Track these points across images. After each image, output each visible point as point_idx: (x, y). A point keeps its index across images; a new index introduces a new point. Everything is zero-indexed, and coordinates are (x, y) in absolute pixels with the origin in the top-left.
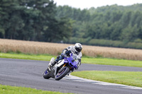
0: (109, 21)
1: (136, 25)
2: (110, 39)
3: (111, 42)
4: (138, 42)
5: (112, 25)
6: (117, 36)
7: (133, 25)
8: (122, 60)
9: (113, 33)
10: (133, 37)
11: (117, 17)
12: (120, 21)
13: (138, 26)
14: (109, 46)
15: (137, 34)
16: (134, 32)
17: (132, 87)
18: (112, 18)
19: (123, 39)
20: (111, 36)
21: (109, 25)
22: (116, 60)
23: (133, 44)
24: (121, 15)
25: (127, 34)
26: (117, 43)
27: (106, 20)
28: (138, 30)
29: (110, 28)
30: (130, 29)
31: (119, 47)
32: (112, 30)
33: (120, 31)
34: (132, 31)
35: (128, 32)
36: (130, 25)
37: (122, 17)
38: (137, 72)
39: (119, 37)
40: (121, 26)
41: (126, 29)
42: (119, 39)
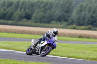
0: (4, 7)
1: (23, 10)
2: (5, 19)
3: (6, 21)
4: (25, 21)
5: (7, 10)
6: (10, 17)
7: (21, 10)
8: (14, 34)
9: (7, 15)
10: (21, 18)
11: (10, 5)
12: (12, 7)
13: (24, 11)
14: (5, 24)
15: (24, 16)
16: (22, 15)
17: (22, 52)
18: (7, 5)
19: (14, 19)
20: (6, 18)
21: (5, 10)
22: (10, 34)
23: (21, 23)
24: (13, 3)
25: (17, 16)
26: (10, 22)
27: (2, 6)
28: (24, 13)
29: (5, 12)
30: (19, 12)
31: (12, 25)
32: (7, 13)
33: (12, 14)
34: (20, 14)
35: (17, 14)
36: (19, 10)
37: (14, 5)
38: (25, 42)
39: (12, 18)
40: (13, 10)
41: (16, 13)
42: (11, 20)
